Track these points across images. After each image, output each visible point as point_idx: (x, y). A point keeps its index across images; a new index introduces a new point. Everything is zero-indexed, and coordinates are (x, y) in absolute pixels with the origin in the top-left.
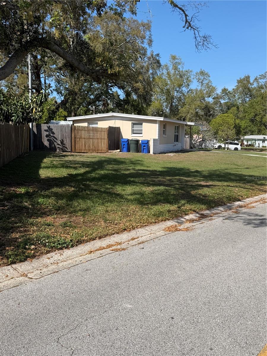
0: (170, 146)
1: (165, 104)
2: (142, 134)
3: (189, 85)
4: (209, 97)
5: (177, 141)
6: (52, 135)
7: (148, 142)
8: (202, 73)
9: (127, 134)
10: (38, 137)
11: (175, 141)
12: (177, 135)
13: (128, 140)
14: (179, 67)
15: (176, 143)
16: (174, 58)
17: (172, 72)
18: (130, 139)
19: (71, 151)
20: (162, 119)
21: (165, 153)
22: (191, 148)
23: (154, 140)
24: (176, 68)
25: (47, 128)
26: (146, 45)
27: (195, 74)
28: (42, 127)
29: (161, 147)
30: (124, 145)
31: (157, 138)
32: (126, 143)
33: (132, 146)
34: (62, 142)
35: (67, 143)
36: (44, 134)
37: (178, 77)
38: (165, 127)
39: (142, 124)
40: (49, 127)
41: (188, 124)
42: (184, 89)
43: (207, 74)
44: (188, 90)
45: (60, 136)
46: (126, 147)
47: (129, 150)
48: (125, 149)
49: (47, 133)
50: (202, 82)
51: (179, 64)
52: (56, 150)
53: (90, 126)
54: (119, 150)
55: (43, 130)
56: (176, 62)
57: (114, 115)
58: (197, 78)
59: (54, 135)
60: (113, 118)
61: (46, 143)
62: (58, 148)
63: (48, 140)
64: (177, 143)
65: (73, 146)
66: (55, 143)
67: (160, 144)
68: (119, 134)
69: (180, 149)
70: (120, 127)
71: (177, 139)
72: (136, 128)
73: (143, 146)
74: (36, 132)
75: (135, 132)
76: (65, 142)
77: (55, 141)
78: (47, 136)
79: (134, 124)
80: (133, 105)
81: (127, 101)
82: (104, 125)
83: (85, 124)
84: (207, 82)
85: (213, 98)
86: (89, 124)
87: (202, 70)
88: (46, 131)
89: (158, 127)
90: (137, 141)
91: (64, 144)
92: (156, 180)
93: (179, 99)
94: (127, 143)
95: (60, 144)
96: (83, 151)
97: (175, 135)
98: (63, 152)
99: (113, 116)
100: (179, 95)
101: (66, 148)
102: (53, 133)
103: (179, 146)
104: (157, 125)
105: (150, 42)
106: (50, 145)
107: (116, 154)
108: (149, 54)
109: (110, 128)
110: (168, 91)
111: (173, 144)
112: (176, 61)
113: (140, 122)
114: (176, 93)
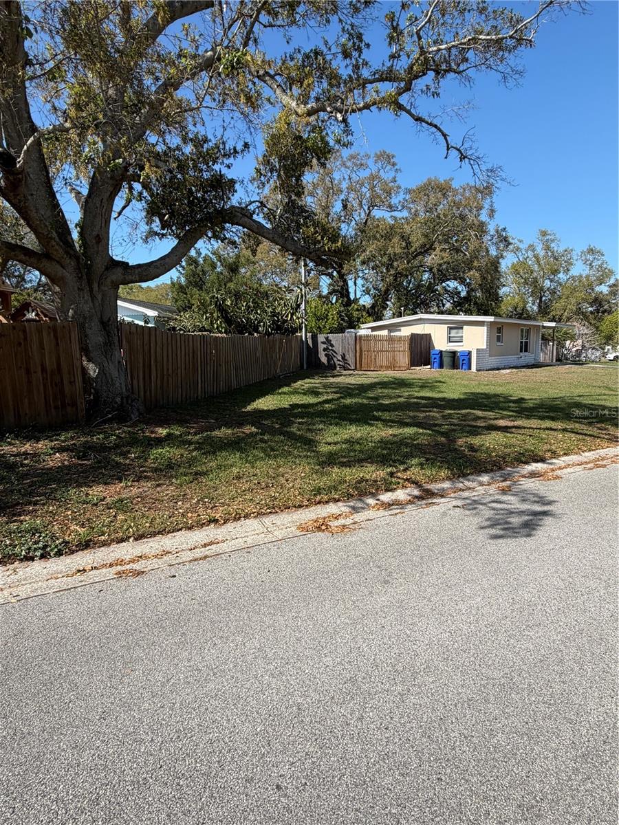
0: (512, 360)
1: (531, 299)
2: (462, 342)
3: (568, 270)
4: (601, 284)
5: (526, 351)
6: (330, 348)
7: (470, 353)
8: (591, 251)
9: (441, 343)
10: (313, 352)
11: (521, 351)
12: (526, 343)
13: (441, 352)
14: (552, 245)
15: (523, 354)
16: (544, 234)
17: (542, 253)
18: (444, 350)
19: (356, 369)
20: (491, 319)
21: (498, 369)
22: (558, 360)
23: (478, 350)
24: (547, 248)
25: (325, 340)
26: (484, 217)
27: (580, 254)
28: (319, 339)
29: (494, 361)
30: (435, 358)
31: (484, 347)
32: (438, 357)
33: (446, 360)
34: (344, 357)
35: (350, 358)
36: (321, 347)
37: (552, 259)
38: (499, 330)
39: (462, 328)
40: (327, 338)
41: (545, 325)
42: (561, 275)
43: (599, 252)
44: (568, 277)
45: (341, 348)
46: (438, 361)
47: (441, 366)
48: (436, 365)
49: (325, 346)
50: (590, 265)
51: (553, 241)
52: (335, 368)
53: (392, 334)
54: (429, 367)
55: (319, 342)
56: (548, 240)
57: (422, 317)
58: (583, 258)
59: (334, 348)
60: (422, 322)
61: (324, 359)
62: (339, 365)
63: (326, 355)
64: (526, 353)
65: (358, 362)
66: (335, 359)
67: (489, 356)
68: (429, 344)
69: (533, 362)
70: (430, 335)
71: (525, 347)
72: (454, 333)
73: (461, 360)
74: (311, 346)
75: (452, 339)
76: (347, 357)
77: (334, 356)
78: (325, 350)
79: (451, 328)
80: (476, 303)
81: (467, 299)
82: (406, 332)
83: (385, 332)
84: (600, 262)
85: (610, 287)
86: (390, 331)
87: (592, 246)
88: (323, 343)
89: (486, 331)
90: (454, 353)
91: (346, 360)
92: (422, 415)
93: (553, 292)
94: (439, 355)
95: (341, 359)
96: (372, 369)
97: (522, 342)
98: (345, 370)
99: (420, 319)
100: (553, 285)
101: (349, 365)
102: (332, 346)
103: (528, 358)
104: (485, 328)
105: (492, 213)
106: (328, 361)
107: (423, 372)
108: (491, 228)
109: (413, 336)
110: (535, 280)
111: (517, 355)
112: (548, 237)
113: (459, 326)
114: (549, 283)
